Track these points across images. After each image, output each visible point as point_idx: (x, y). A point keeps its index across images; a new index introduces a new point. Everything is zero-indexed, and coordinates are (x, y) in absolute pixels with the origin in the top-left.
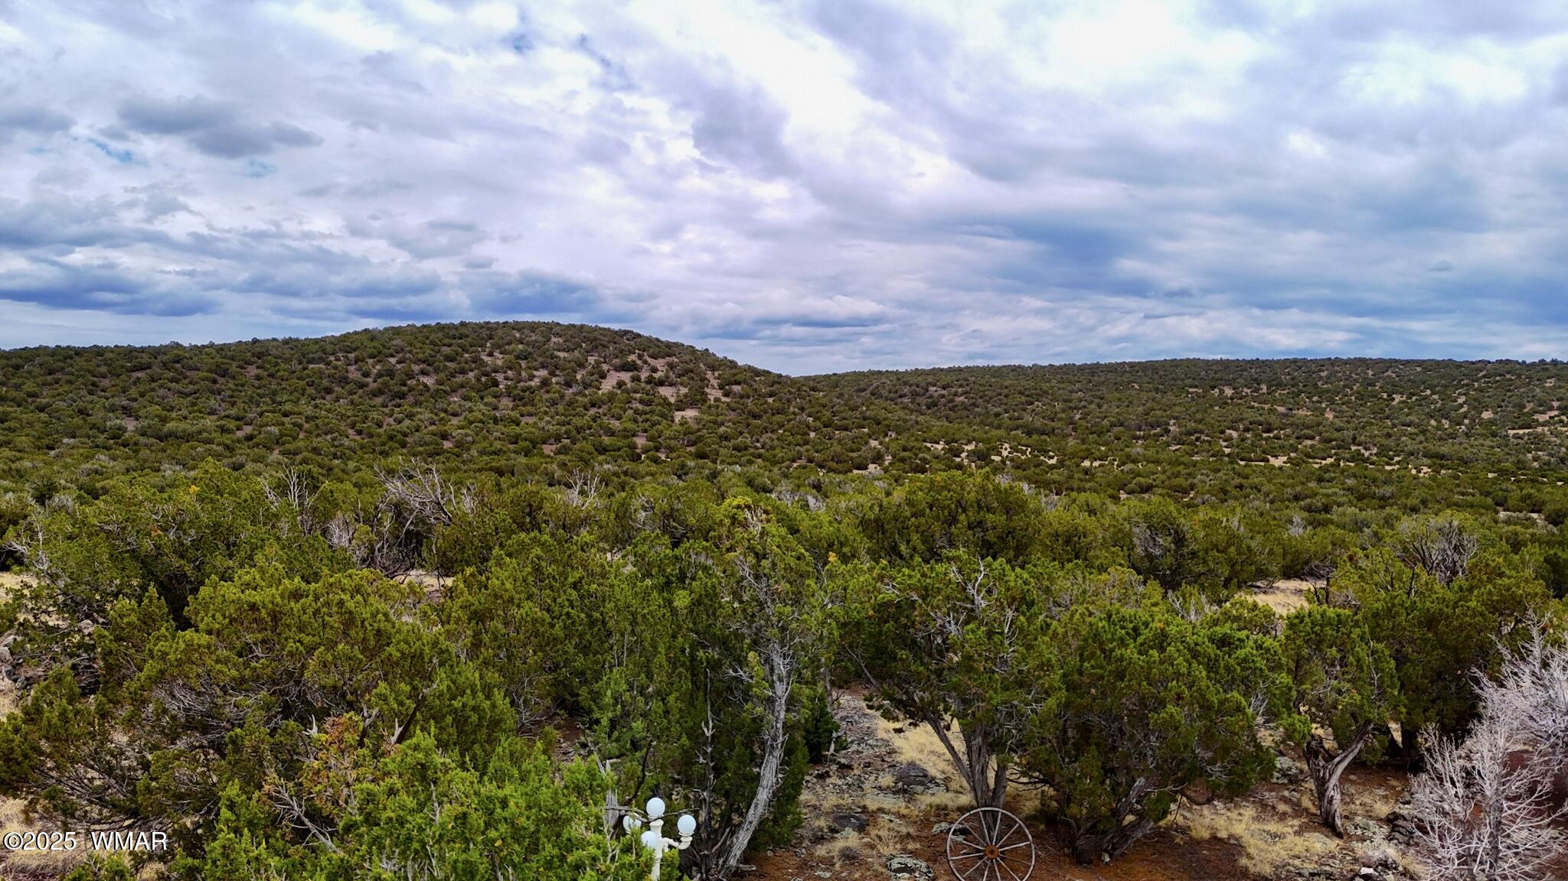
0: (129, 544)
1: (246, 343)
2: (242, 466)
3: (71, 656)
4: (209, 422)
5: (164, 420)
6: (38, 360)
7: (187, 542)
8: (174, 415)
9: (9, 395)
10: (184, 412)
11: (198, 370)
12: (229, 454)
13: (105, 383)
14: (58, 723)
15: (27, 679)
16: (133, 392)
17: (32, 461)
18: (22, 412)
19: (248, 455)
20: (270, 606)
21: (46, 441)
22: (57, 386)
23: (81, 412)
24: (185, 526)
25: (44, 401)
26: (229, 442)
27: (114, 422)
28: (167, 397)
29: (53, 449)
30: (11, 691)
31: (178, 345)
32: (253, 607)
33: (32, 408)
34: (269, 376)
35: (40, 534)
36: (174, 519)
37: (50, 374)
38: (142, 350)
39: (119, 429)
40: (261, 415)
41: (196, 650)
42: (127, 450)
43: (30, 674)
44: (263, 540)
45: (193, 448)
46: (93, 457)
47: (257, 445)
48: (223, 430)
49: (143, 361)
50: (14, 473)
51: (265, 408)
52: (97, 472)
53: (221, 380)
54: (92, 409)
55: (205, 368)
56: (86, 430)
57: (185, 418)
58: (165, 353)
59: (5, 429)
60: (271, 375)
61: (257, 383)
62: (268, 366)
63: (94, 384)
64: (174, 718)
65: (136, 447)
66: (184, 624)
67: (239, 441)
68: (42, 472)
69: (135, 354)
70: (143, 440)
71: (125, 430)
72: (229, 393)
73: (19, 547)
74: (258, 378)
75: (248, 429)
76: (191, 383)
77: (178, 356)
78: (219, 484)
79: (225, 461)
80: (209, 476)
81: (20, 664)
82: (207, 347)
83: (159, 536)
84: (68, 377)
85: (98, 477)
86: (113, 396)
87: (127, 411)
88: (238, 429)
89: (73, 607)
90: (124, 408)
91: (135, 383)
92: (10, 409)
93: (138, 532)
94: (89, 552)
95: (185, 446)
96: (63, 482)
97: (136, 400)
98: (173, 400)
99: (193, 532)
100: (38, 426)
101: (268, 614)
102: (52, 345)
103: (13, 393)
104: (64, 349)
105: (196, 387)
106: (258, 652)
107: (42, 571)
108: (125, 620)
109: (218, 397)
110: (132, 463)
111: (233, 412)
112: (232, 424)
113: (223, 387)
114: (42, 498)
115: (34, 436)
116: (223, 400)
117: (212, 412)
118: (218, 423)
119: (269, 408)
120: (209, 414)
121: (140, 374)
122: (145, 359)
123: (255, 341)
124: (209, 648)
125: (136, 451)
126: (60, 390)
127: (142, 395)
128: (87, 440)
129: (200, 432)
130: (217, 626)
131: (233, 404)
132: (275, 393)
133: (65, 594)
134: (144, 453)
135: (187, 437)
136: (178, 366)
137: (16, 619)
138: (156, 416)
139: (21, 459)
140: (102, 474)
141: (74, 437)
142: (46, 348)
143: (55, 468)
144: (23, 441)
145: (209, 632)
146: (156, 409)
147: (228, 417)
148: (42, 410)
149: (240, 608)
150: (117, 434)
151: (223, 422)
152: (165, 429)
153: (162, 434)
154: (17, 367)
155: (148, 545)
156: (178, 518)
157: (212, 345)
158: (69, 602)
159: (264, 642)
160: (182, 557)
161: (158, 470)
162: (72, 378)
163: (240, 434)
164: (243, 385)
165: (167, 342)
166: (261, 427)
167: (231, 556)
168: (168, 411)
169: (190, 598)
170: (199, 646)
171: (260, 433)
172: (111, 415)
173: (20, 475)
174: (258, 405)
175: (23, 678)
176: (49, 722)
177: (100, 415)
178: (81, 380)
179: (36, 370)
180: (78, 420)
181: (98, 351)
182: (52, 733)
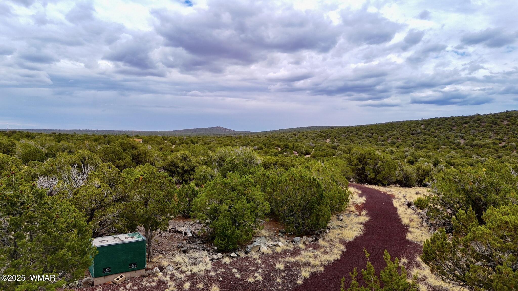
0: (462, 186)
1: (503, 113)
2: (501, 157)
3: (444, 219)
4: (489, 141)
5: (473, 140)
6: (435, 122)
7: (482, 188)
8: (477, 138)
9: (426, 133)
10: (481, 137)
11: (485, 123)
12: (496, 152)
13: (455, 128)
14: (441, 246)
15: (431, 224)
16: (463, 131)
17: (433, 153)
18: (430, 138)
19: (503, 153)
20: (513, 223)
21: (436, 147)
22: (440, 129)
23: (447, 137)
24: (481, 182)
25: (436, 134)
26: (496, 148)
27: (457, 141)
28: (475, 132)
29: (439, 149)
30: (426, 227)
31: (479, 115)
32: (506, 222)
33: (433, 136)
34: (512, 124)
35: (435, 180)
36: (477, 179)
37: (438, 126)
38: (467, 117)
39: (459, 143)
40: (509, 138)
41: (485, 235)
42: (461, 150)
43: (432, 222)
44: (510, 190)
45: (483, 150)
46: (450, 152)
47: (507, 149)
48: (494, 144)
49: (467, 120)
50: (427, 156)
51: (510, 136)
52: (451, 157)
53: (494, 126)
54: (450, 137)
55: (488, 122)
56: (448, 143)
57: (481, 139)
58: (474, 118)
59: (425, 143)
60: (513, 124)
61: (507, 127)
62: (512, 120)
63: (451, 129)
64: (478, 254)
65: (464, 149)
66: (481, 222)
67: (500, 148)
68: (435, 157)
69: (464, 118)
70: (466, 147)
71: (461, 143)
72: (497, 130)
73: (429, 184)
74: (508, 125)
75: (504, 144)
76: (483, 127)
77: (479, 118)
78: (493, 167)
79: (495, 155)
80: (489, 164)
81: (429, 219)
82: (489, 115)
83: (472, 185)
84: (443, 127)
85: (452, 159)
86: (457, 132)
87: (461, 137)
88: (500, 143)
89: (444, 204)
90: (460, 136)
91: (464, 128)
92: (427, 137)
93: (465, 182)
94: (449, 187)
95: (480, 149)
96: (441, 160)
97: (464, 133)
98: (477, 133)
99: (484, 184)
100: (434, 142)
101: (513, 226)
102: (439, 117)
103: (428, 132)
104: (442, 118)
105: (485, 129)
106: (509, 239)
107: (436, 192)
108: (462, 217)
109: (493, 132)
110: (463, 154)
111: (498, 137)
112: (498, 142)
113: (495, 129)
114: (435, 165)
115: (433, 145)
116: (494, 133)
117: (490, 137)
118: (493, 141)
119: (512, 136)
120: (489, 138)
121: (466, 125)
122: (468, 120)
123: (507, 112)
124: (490, 234)
125: (464, 151)
126: (441, 131)
127: (466, 132)
128: (448, 146)
129: (486, 144)
130: (493, 227)
131: (498, 135)
132: (514, 130)
133: (442, 200)
134: (467, 151)
135: (481, 146)
136: (478, 122)
137: (428, 205)
138: (471, 139)
139: (429, 152)
140: (453, 158)
141: (445, 145)
142: (437, 118)
143: (439, 155)
144: (430, 146)
145: (490, 229)
146: (471, 136)
147: (496, 139)
148: (435, 137)
149: (501, 222)
150: (458, 145)
151: (494, 141)
152: (474, 143)
153: (472, 145)
154: (429, 124)
155: (468, 187)
156: (478, 179)
157: (491, 114)
158: (443, 202)
159: (511, 235)
160: (480, 193)
161: (471, 157)
162: (445, 127)
163: (501, 145)
164: (502, 128)
165: (475, 114)
166: (509, 142)
167: (497, 194)
168: (475, 137)
169: (483, 212)
170: (487, 233)
171: (508, 145)
172: (456, 138)
173: (429, 157)
174: (508, 135)
175: (430, 223)
176: (438, 245)
177: (453, 138)
178: (447, 127)
179: (434, 125)
180: (446, 140)
181: (453, 118)
182: (439, 249)
